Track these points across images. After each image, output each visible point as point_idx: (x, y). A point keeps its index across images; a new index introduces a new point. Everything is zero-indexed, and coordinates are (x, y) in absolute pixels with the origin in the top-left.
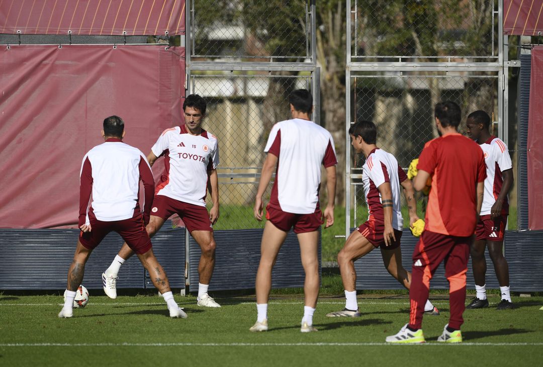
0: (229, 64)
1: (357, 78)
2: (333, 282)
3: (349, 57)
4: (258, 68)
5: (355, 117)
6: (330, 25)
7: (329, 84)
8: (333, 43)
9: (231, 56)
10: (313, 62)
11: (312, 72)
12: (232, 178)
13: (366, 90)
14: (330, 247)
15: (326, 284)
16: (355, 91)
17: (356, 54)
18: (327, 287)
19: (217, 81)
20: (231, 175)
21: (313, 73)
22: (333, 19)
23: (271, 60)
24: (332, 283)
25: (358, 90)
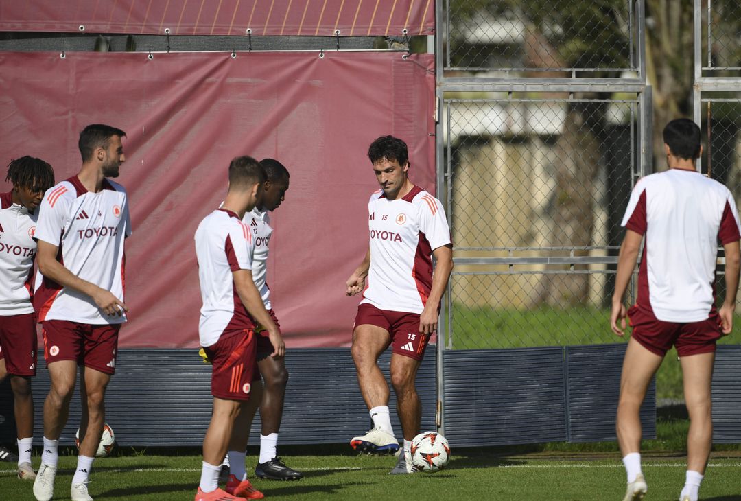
0: (506, 81)
1: (711, 102)
2: (675, 432)
3: (698, 69)
4: (553, 88)
5: (709, 165)
6: (663, 19)
7: (662, 113)
8: (668, 47)
9: (509, 69)
10: (640, 77)
11: (638, 93)
12: (511, 265)
13: (726, 123)
14: (666, 375)
15: (662, 434)
16: (709, 124)
17: (710, 65)
18: (664, 438)
19: (474, 110)
20: (509, 260)
21: (641, 94)
22: (668, 8)
23: (574, 75)
24: (672, 433)
25: (713, 123)
